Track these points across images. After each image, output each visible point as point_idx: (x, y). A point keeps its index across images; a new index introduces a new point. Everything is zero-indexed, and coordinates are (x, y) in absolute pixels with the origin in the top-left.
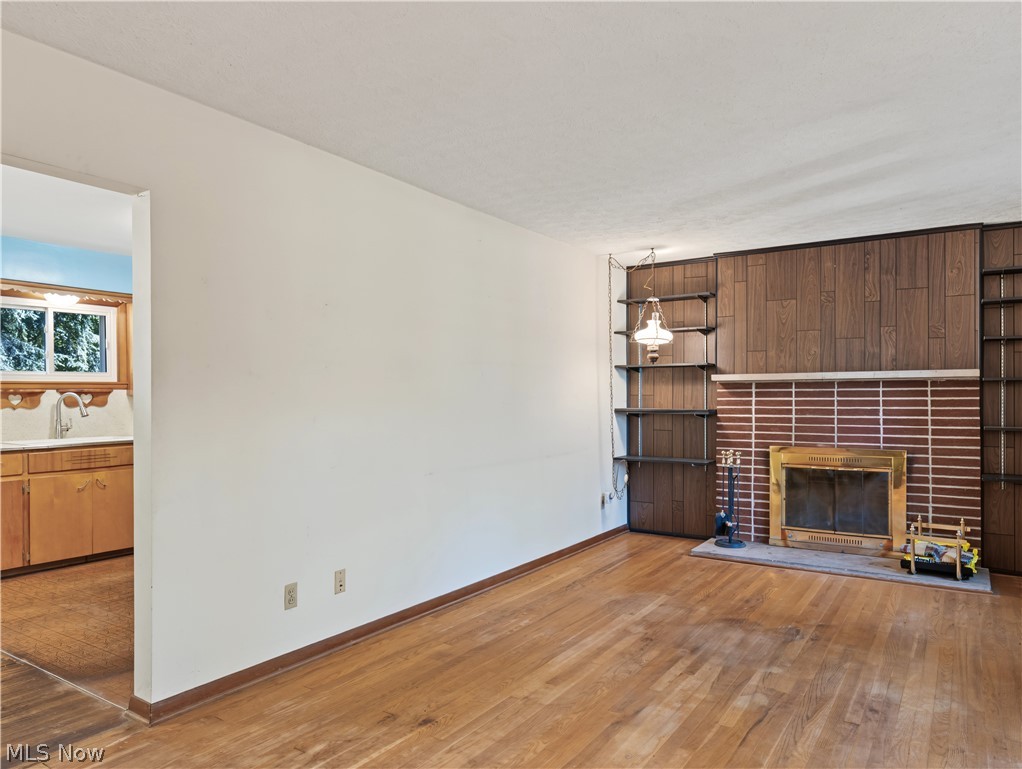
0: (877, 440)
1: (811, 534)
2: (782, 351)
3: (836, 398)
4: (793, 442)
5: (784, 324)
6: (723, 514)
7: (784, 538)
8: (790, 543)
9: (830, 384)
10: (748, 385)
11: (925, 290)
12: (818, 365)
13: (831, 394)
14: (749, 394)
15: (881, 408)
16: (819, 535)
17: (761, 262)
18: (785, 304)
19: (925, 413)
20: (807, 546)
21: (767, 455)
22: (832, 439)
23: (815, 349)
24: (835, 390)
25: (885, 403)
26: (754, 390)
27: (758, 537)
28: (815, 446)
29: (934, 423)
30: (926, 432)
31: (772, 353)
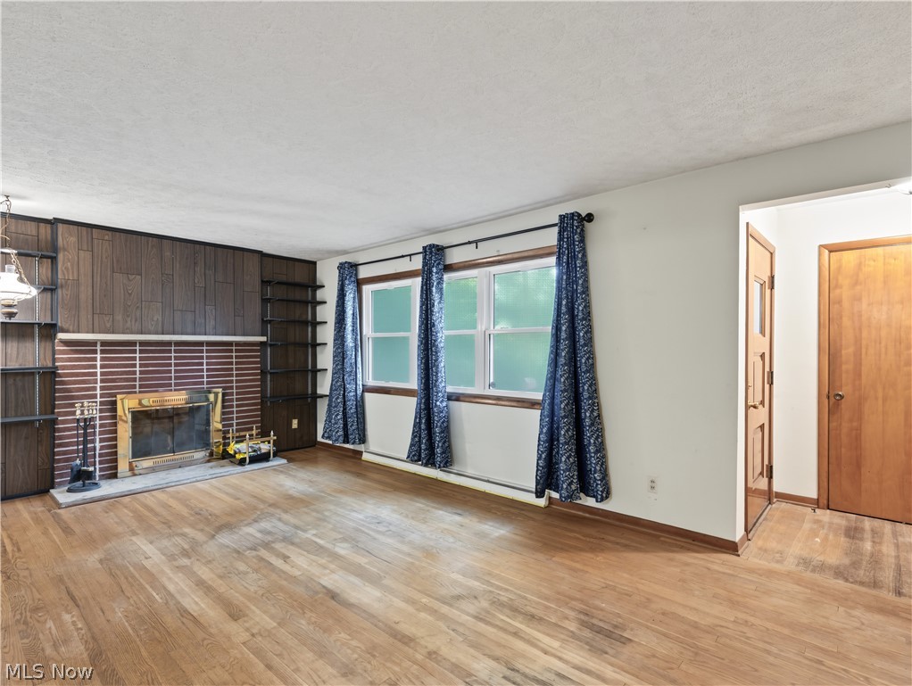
0: (202, 383)
1: (154, 460)
2: (128, 316)
3: (173, 355)
4: (137, 390)
5: (130, 294)
6: (78, 462)
7: (131, 469)
8: (136, 472)
9: (169, 343)
10: (94, 343)
11: (232, 285)
12: (160, 329)
13: (170, 351)
14: (95, 352)
15: (205, 361)
16: (161, 459)
17: (106, 237)
18: (131, 277)
19: (231, 363)
20: (153, 470)
21: (114, 403)
22: (170, 385)
23: (158, 317)
24: (173, 348)
25: (208, 357)
26: (99, 348)
27: (103, 475)
28: (157, 391)
29: (237, 369)
30: (232, 375)
31: (119, 317)
